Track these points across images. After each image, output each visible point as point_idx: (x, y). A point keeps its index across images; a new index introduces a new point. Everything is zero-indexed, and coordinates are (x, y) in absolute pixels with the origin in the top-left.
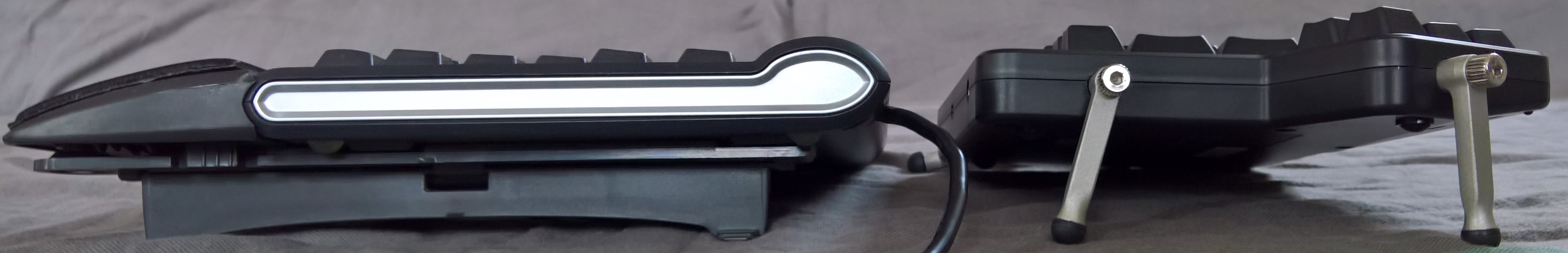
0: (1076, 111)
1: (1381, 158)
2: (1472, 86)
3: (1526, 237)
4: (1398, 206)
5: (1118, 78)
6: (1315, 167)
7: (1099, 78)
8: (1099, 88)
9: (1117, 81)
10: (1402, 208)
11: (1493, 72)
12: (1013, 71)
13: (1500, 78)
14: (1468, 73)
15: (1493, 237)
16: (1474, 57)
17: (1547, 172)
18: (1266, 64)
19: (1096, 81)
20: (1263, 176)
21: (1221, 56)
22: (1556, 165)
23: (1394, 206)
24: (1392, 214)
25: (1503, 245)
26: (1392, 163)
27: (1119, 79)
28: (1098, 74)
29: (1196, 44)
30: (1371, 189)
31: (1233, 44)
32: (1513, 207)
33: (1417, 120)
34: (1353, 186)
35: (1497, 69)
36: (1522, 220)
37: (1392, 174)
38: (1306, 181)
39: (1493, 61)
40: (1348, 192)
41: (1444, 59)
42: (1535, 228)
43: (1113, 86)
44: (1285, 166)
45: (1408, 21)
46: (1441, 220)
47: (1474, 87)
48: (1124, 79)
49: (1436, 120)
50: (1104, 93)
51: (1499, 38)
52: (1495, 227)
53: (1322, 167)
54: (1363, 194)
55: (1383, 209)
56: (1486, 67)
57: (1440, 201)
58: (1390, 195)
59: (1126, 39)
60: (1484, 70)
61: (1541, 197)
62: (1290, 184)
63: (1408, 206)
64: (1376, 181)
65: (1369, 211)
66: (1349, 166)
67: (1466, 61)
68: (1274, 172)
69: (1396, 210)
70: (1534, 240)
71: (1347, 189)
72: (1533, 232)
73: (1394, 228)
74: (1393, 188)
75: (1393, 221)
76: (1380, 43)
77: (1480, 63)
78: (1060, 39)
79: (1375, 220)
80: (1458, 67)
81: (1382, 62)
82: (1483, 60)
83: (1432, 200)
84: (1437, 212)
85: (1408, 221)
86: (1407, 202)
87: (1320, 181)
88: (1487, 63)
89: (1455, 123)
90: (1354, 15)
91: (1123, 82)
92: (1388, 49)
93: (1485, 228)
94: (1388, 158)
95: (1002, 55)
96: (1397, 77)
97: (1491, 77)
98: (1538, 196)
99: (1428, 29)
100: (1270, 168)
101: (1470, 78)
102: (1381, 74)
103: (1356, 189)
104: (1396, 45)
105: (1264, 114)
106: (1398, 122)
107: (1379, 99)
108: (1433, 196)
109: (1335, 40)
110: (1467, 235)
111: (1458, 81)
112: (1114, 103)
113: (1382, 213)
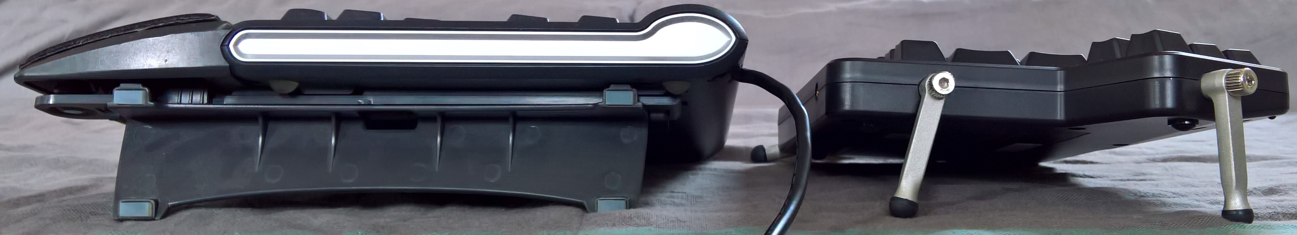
0: (909, 110)
1: (1145, 157)
2: (1230, 94)
3: (1273, 217)
4: (1166, 193)
5: (944, 83)
6: (1092, 163)
7: (929, 83)
8: (929, 91)
9: (944, 85)
10: (1169, 194)
11: (1247, 83)
12: (858, 76)
13: (1252, 88)
14: (1227, 83)
15: (1247, 216)
16: (1232, 71)
17: (1282, 169)
18: (1060, 75)
19: (926, 85)
20: (1051, 169)
21: (1025, 67)
22: (1290, 164)
23: (1162, 193)
24: (1162, 199)
25: (1255, 222)
26: (1154, 160)
27: (946, 84)
28: (928, 80)
29: (1004, 57)
30: (1141, 180)
31: (1033, 58)
32: (1259, 195)
33: (1185, 122)
34: (1126, 178)
35: (1250, 81)
36: (1269, 204)
37: (1156, 169)
38: (1087, 173)
39: (1246, 74)
40: (1123, 182)
41: (1207, 72)
42: (1279, 210)
43: (941, 90)
44: (1067, 162)
45: (1176, 41)
46: (1202, 203)
47: (1232, 95)
48: (949, 84)
49: (1200, 121)
50: (933, 95)
51: (1248, 57)
52: (1249, 208)
53: (1096, 163)
54: (1136, 184)
55: (1153, 195)
56: (1241, 79)
57: (1200, 190)
58: (1157, 185)
59: (947, 52)
60: (1239, 81)
61: (1281, 188)
62: (1074, 175)
63: (1174, 193)
64: (1144, 174)
65: (1142, 196)
66: (1120, 162)
67: (1225, 74)
68: (1058, 166)
69: (1164, 196)
70: (1280, 220)
71: (1121, 180)
72: (1278, 213)
73: (1165, 209)
74: (1159, 180)
75: (1164, 204)
76: (1156, 58)
77: (1237, 75)
78: (892, 51)
79: (1150, 203)
80: (1219, 79)
81: (1158, 74)
82: (1239, 73)
83: (1193, 189)
84: (1198, 198)
85: (1176, 204)
86: (1173, 190)
87: (1099, 174)
88: (1242, 76)
89: (1216, 124)
90: (1133, 36)
91: (949, 86)
92: (1162, 64)
93: (1241, 208)
94: (1152, 157)
95: (848, 64)
96: (1169, 86)
97: (1245, 87)
98: (1278, 187)
99: (1193, 48)
100: (1054, 163)
101: (1228, 88)
102: (1157, 83)
103: (1128, 180)
104: (1168, 59)
105: (1060, 115)
106: (1170, 122)
107: (1156, 104)
108: (1193, 186)
109: (1118, 55)
110: (1228, 215)
111: (1218, 90)
112: (941, 103)
113: (1154, 199)
